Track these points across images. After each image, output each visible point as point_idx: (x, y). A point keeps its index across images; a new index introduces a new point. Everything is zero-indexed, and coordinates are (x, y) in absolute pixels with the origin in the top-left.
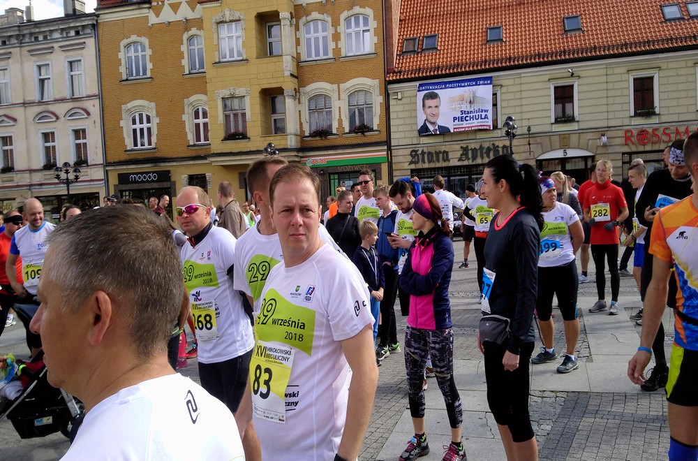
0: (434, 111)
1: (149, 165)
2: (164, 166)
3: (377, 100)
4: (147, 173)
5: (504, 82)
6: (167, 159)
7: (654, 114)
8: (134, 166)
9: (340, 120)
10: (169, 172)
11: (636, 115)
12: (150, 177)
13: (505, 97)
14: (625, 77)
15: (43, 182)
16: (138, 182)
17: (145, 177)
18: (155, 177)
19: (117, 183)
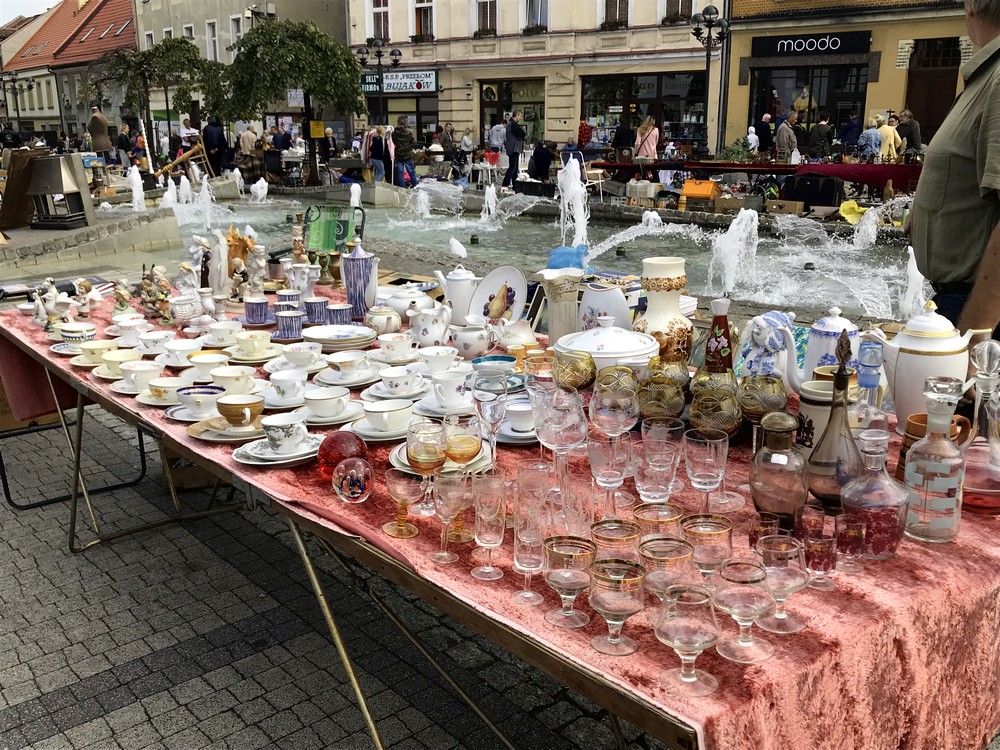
1: (826, 22)
2: (859, 23)
4: (817, 37)
6: (870, 8)
8: (791, 24)
10: (869, 34)
12: (823, 44)
15: (598, 51)
16: (795, 53)
17: (811, 45)
18: (835, 43)
19: (747, 53)
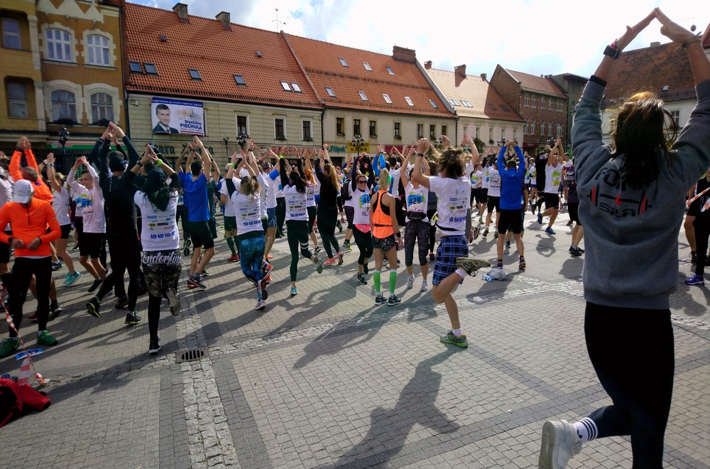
0: (167, 117)
3: (118, 103)
5: (209, 108)
7: (285, 139)
9: (84, 114)
11: (277, 139)
13: (210, 117)
14: (271, 117)
